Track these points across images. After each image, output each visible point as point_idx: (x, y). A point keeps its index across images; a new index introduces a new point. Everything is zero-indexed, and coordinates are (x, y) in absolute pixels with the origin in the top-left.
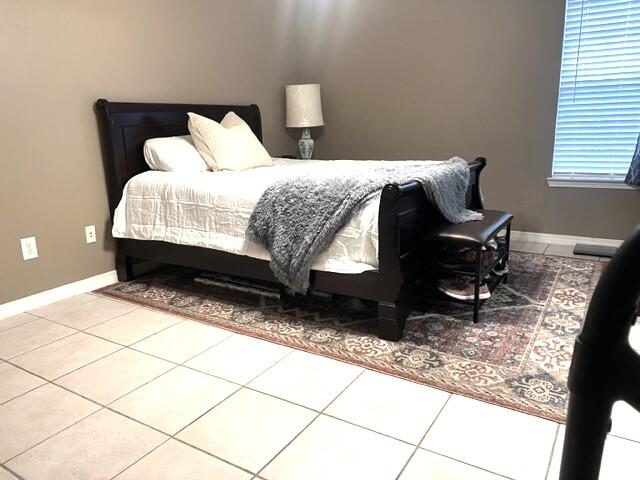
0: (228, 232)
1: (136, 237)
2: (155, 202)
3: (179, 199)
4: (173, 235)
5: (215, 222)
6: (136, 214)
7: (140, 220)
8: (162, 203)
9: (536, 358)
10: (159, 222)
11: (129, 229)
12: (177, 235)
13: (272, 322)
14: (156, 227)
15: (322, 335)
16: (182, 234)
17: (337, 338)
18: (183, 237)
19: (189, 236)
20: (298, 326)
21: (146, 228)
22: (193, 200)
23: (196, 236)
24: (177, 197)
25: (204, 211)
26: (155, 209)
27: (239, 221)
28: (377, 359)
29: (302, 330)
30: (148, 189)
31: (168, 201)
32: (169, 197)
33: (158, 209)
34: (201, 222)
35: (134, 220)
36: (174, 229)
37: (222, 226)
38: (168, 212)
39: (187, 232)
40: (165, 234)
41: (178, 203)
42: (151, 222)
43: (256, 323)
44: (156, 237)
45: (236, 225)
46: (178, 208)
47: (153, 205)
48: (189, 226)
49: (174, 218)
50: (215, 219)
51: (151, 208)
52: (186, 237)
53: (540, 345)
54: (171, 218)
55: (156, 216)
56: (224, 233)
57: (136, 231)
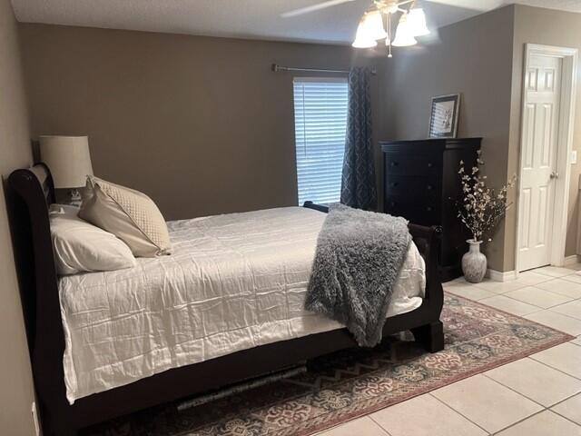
0: (278, 317)
1: (109, 386)
2: (141, 317)
3: (189, 300)
4: (191, 353)
5: (257, 312)
6: (103, 349)
7: (115, 354)
8: (156, 315)
9: (489, 320)
10: (155, 345)
11: (88, 379)
12: (199, 349)
13: (357, 390)
14: (153, 353)
15: (408, 373)
16: (206, 345)
17: (420, 369)
18: (210, 348)
19: (219, 343)
20: (381, 379)
21: (131, 363)
22: (217, 295)
23: (230, 339)
24: (186, 298)
25: (237, 303)
26: (143, 330)
27: (291, 299)
28: (470, 364)
29: (391, 380)
30: (123, 301)
31: (169, 309)
32: (171, 302)
33: (151, 326)
34: (234, 318)
35: (99, 361)
36: (188, 344)
37: (267, 313)
38: (173, 324)
39: (214, 339)
40: (175, 356)
41: (189, 306)
42: (138, 350)
43: (354, 399)
44: (158, 367)
45: (288, 304)
46: (190, 312)
47: (138, 323)
48: (213, 330)
49: (184, 330)
50: (257, 307)
51: (135, 328)
52: (215, 346)
53: (470, 314)
54: (179, 331)
55: (148, 338)
56: (270, 321)
57: (110, 376)
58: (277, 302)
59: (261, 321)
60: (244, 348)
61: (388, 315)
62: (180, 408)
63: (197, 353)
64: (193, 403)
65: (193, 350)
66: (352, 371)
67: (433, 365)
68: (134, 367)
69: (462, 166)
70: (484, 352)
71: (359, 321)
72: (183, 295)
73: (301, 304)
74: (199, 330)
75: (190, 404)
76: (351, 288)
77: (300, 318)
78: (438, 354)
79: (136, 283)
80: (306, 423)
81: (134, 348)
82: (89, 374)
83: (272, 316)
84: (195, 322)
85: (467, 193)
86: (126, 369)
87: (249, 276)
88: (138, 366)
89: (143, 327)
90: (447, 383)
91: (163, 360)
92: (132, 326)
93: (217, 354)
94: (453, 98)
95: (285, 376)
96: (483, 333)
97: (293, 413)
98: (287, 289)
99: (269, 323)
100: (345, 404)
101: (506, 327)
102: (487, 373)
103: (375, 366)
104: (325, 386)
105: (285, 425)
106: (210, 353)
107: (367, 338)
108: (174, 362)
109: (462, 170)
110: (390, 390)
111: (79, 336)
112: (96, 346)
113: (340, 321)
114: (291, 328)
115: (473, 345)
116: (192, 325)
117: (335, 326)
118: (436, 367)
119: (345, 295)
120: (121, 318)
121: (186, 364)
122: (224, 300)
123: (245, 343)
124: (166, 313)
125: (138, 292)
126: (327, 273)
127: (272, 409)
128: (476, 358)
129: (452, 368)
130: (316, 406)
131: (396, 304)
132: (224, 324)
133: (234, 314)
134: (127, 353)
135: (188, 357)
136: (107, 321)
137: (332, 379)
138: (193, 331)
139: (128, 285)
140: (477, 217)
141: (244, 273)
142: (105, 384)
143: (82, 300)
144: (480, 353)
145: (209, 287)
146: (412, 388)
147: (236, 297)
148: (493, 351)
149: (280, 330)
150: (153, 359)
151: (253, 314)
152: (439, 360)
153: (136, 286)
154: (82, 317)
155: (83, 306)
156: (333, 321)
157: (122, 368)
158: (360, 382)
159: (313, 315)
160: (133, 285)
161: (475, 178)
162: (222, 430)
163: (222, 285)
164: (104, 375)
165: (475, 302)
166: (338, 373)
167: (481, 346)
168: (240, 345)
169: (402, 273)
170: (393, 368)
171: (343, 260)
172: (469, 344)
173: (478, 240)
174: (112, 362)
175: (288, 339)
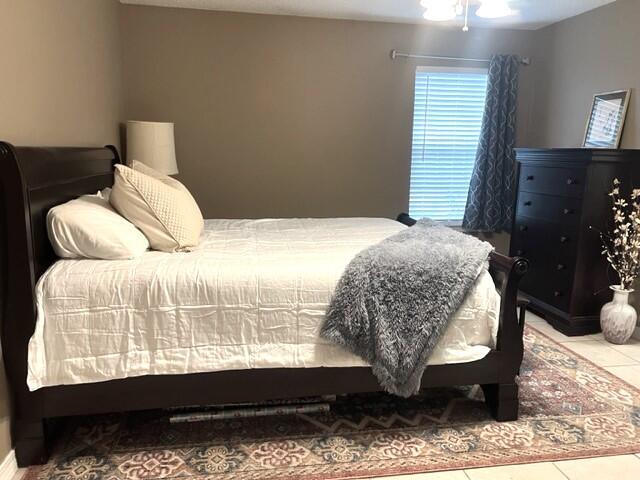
0: (283, 340)
1: (78, 380)
2: (122, 313)
3: (178, 303)
4: (173, 362)
5: (259, 329)
6: (76, 340)
7: (88, 348)
8: (139, 313)
9: (605, 395)
10: (135, 346)
11: (58, 368)
12: (182, 359)
13: (375, 446)
14: (130, 354)
15: (452, 439)
16: (192, 357)
17: (471, 438)
18: (195, 361)
19: (207, 357)
20: (413, 440)
21: (104, 360)
22: (212, 302)
23: (221, 354)
24: (175, 300)
25: (234, 315)
26: (123, 326)
27: (302, 321)
28: (542, 446)
29: (424, 443)
30: (104, 294)
31: (155, 310)
32: (156, 303)
33: (131, 325)
34: (229, 332)
35: (70, 351)
36: (171, 352)
37: (269, 332)
38: (156, 326)
39: (201, 351)
40: (154, 363)
41: (177, 310)
42: (115, 348)
43: (365, 455)
44: (132, 371)
45: (298, 327)
46: (178, 317)
47: (118, 319)
48: (203, 342)
49: (168, 335)
50: (259, 324)
51: (114, 324)
52: (201, 359)
53: (584, 382)
54: (162, 335)
55: (127, 337)
56: (273, 342)
57: (80, 370)
58: (284, 322)
59: (261, 340)
60: (235, 367)
61: (432, 362)
62: (172, 419)
63: (179, 363)
64: (188, 418)
65: (175, 359)
66: (384, 421)
67: (490, 437)
68: (107, 365)
69: (615, 187)
70: (572, 435)
71: (385, 363)
72: (172, 296)
73: (316, 330)
74: (186, 339)
75: (184, 418)
76: (383, 320)
77: (312, 346)
78: (507, 424)
79: (123, 276)
80: (291, 470)
81: (111, 345)
82: (58, 364)
83: (277, 337)
84: (182, 329)
85: (619, 223)
86: (98, 366)
87: (253, 286)
88: (112, 366)
89: (123, 323)
90: (495, 463)
91: (140, 363)
92: (111, 321)
93: (203, 368)
94: (621, 96)
95: (300, 410)
96: (587, 411)
97: (285, 453)
98: (299, 309)
99: (272, 345)
100: (351, 458)
101: (625, 408)
102: (561, 464)
103: (416, 421)
104: (341, 432)
105: (268, 466)
106: (194, 366)
107: (398, 385)
108: (152, 368)
109: (616, 191)
110: (415, 454)
111: (52, 322)
112: (69, 336)
113: (364, 358)
114: (298, 355)
115: (561, 422)
116: (179, 332)
117: (357, 362)
118: (493, 440)
119: (372, 327)
120: (100, 310)
121: (165, 373)
122: (219, 310)
123: (238, 362)
124: (150, 314)
125: (123, 285)
126: (351, 297)
127: (266, 445)
128: (556, 440)
129: (516, 447)
130: (314, 453)
131: (448, 350)
132: (216, 336)
133: (229, 327)
134: (102, 349)
135: (169, 366)
136: (85, 312)
137: (354, 425)
138: (179, 339)
139: (114, 277)
140: (627, 256)
141: (247, 283)
142: (74, 377)
143: (62, 285)
144: (566, 435)
145: (204, 293)
146: (446, 459)
147: (232, 308)
148: (586, 436)
149: (284, 355)
150: (128, 361)
151: (253, 330)
152: (502, 433)
153: (122, 280)
154: (59, 303)
155: (62, 292)
156: (354, 356)
157: (94, 365)
158: (385, 437)
159: (330, 345)
160: (119, 277)
161: (635, 204)
162: (200, 454)
163: (219, 292)
164: (75, 368)
165: (600, 368)
166: (366, 420)
167: (572, 426)
168: (232, 364)
169: (463, 312)
170: (436, 429)
171: (376, 285)
172: (558, 421)
173: (626, 287)
174: (84, 355)
175: (292, 367)
